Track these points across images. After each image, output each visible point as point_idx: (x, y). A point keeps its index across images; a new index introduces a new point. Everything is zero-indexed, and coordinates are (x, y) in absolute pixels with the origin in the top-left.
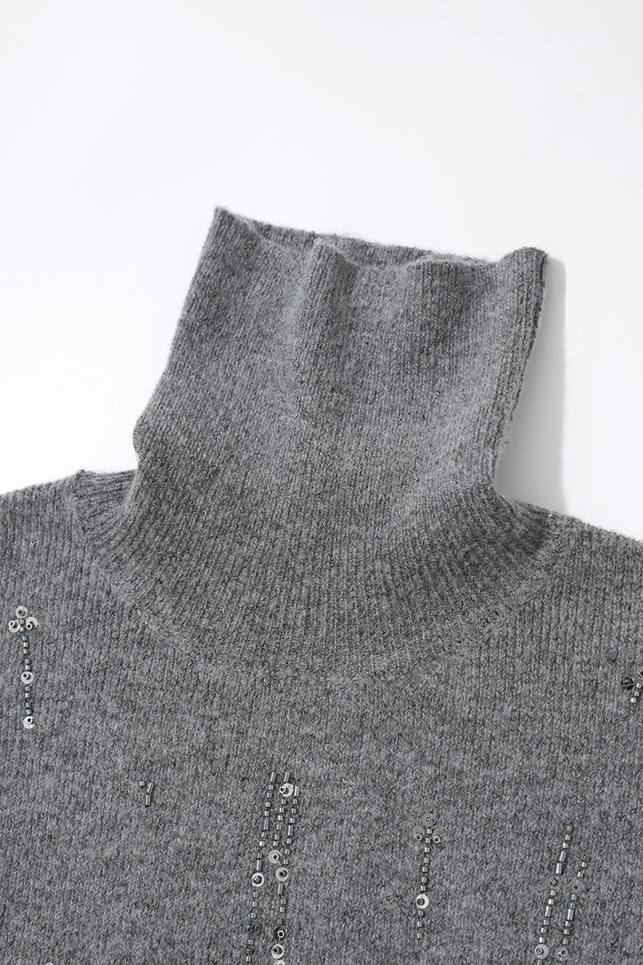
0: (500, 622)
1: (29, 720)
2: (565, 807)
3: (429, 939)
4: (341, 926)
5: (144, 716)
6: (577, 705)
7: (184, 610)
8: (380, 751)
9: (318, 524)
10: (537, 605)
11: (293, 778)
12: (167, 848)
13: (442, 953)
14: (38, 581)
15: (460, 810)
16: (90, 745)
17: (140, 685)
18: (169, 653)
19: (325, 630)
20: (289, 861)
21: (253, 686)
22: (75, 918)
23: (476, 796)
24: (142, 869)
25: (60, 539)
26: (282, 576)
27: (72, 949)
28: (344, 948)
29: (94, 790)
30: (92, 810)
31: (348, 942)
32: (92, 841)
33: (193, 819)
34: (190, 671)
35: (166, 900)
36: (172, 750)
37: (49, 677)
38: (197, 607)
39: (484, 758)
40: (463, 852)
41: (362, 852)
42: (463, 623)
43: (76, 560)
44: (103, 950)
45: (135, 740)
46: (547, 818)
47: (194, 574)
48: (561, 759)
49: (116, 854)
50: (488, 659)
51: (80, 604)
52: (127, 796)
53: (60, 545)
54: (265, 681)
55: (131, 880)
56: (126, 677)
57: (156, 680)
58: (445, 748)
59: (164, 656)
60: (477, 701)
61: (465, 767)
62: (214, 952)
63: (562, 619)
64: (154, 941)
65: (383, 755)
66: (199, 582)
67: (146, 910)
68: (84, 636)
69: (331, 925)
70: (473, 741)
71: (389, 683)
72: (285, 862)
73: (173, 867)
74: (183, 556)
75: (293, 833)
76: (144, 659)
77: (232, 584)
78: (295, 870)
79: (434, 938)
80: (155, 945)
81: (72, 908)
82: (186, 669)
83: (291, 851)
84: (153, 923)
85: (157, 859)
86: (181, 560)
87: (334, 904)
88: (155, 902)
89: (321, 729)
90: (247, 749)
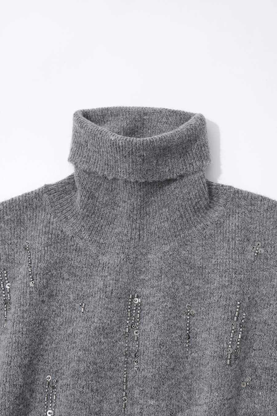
0: (209, 229)
1: (32, 283)
2: (237, 295)
3: (191, 351)
4: (159, 349)
5: (79, 278)
6: (239, 256)
7: (93, 237)
8: (169, 281)
9: (140, 200)
10: (222, 220)
11: (138, 296)
12: (90, 327)
13: (196, 355)
14: (33, 230)
15: (199, 301)
16: (59, 291)
17: (77, 266)
18: (88, 253)
19: (146, 239)
20: (139, 327)
21: (120, 262)
22: (58, 358)
23: (205, 296)
24: (82, 336)
25: (40, 212)
26: (128, 220)
27: (57, 369)
28: (161, 358)
29: (62, 308)
30: (62, 316)
31: (162, 356)
32: (62, 328)
33: (100, 315)
34: (96, 260)
35: (91, 347)
36: (91, 290)
37: (39, 265)
38: (98, 235)
39: (206, 281)
40: (201, 317)
41: (165, 321)
42: (195, 230)
43: (47, 219)
44: (69, 369)
45: (77, 288)
46: (230, 300)
47: (97, 222)
48: (234, 277)
49: (72, 332)
50: (206, 243)
51: (50, 236)
52: (75, 309)
53: (40, 214)
54: (125, 259)
55: (77, 340)
56: (71, 264)
57: (83, 264)
58: (192, 278)
59: (86, 255)
60: (203, 259)
61: (200, 285)
62: (112, 365)
63: (230, 224)
64: (88, 363)
65: (170, 283)
66: (99, 225)
67: (84, 352)
68: (53, 248)
69: (155, 349)
70: (202, 275)
71: (170, 255)
72: (137, 328)
73: (93, 335)
74: (92, 216)
75: (140, 316)
76: (78, 256)
77: (111, 226)
78: (141, 331)
79: (193, 350)
80: (89, 365)
81: (56, 354)
82: (95, 259)
83: (139, 324)
84: (87, 357)
85: (87, 332)
86: (91, 218)
87: (155, 341)
88: (87, 348)
89: (147, 276)
90: (120, 286)
